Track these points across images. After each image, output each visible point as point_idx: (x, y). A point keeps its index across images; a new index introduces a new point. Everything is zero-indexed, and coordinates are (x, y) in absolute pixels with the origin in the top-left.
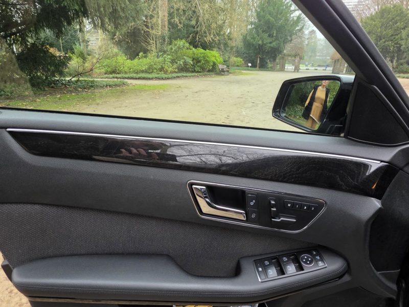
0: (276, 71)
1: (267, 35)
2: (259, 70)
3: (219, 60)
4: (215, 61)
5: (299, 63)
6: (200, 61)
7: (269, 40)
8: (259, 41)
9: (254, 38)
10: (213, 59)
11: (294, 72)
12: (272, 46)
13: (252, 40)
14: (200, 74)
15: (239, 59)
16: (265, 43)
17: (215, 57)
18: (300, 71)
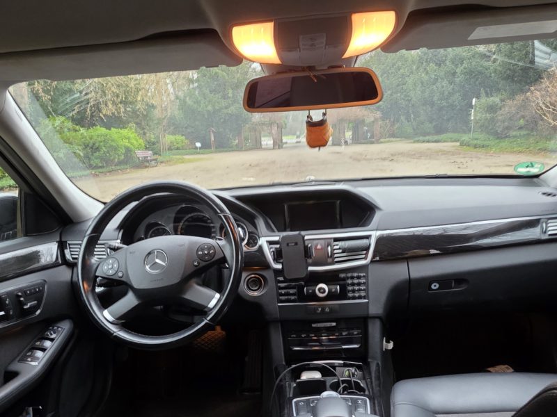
0: (246, 150)
1: (219, 95)
2: (216, 152)
3: (135, 142)
4: (129, 145)
5: (281, 134)
6: (98, 149)
7: (224, 103)
8: (206, 106)
9: (198, 102)
10: (126, 143)
11: (274, 149)
12: (230, 112)
13: (195, 106)
14: (100, 170)
15: (179, 138)
16: (217, 108)
17: (129, 138)
18: (284, 146)
